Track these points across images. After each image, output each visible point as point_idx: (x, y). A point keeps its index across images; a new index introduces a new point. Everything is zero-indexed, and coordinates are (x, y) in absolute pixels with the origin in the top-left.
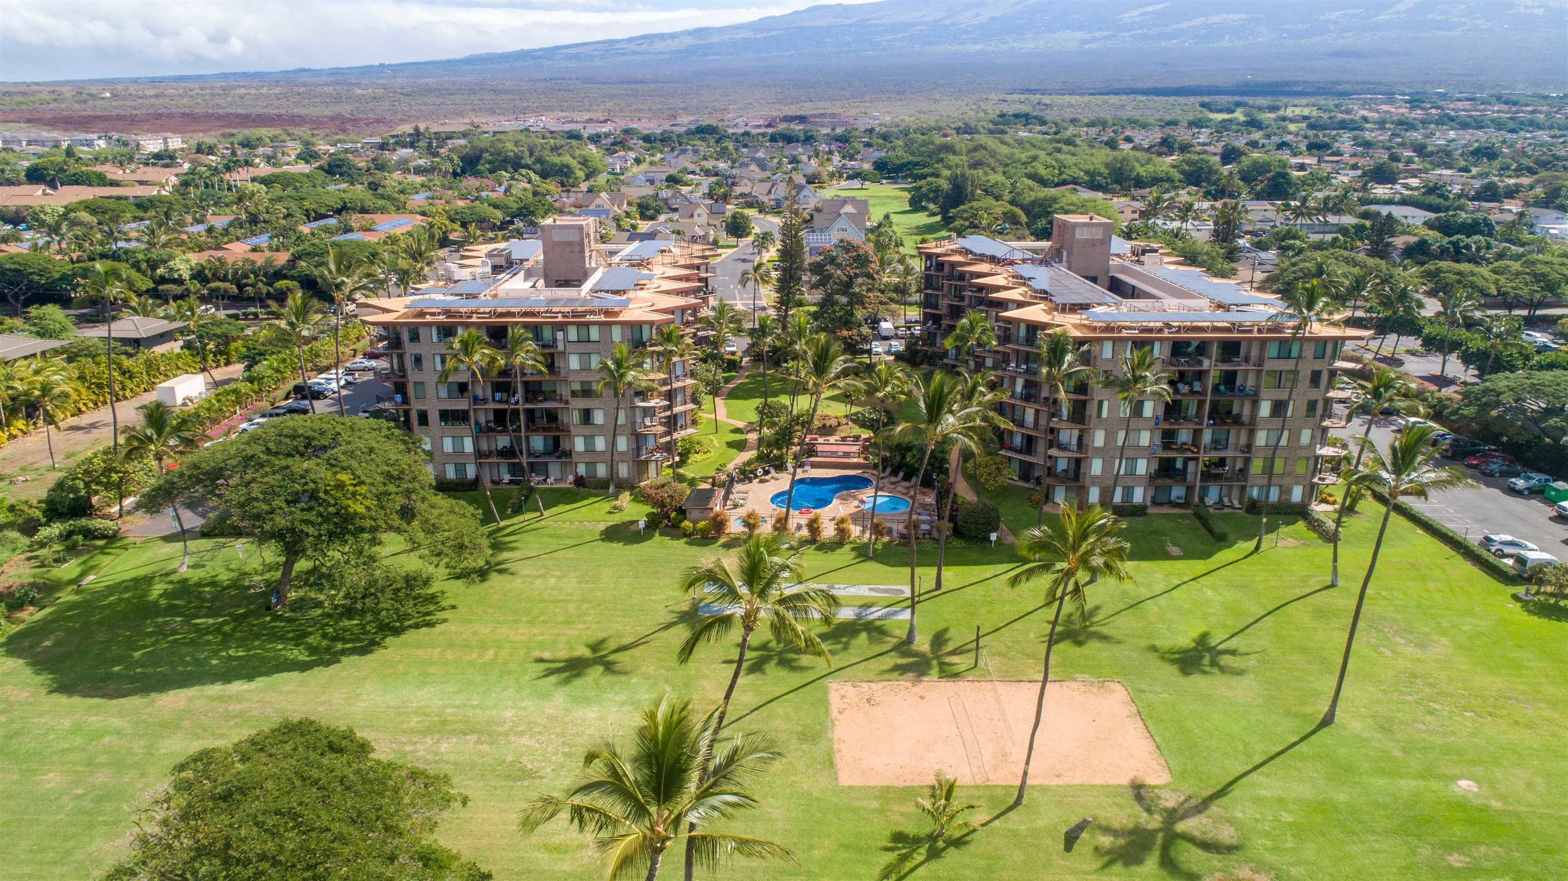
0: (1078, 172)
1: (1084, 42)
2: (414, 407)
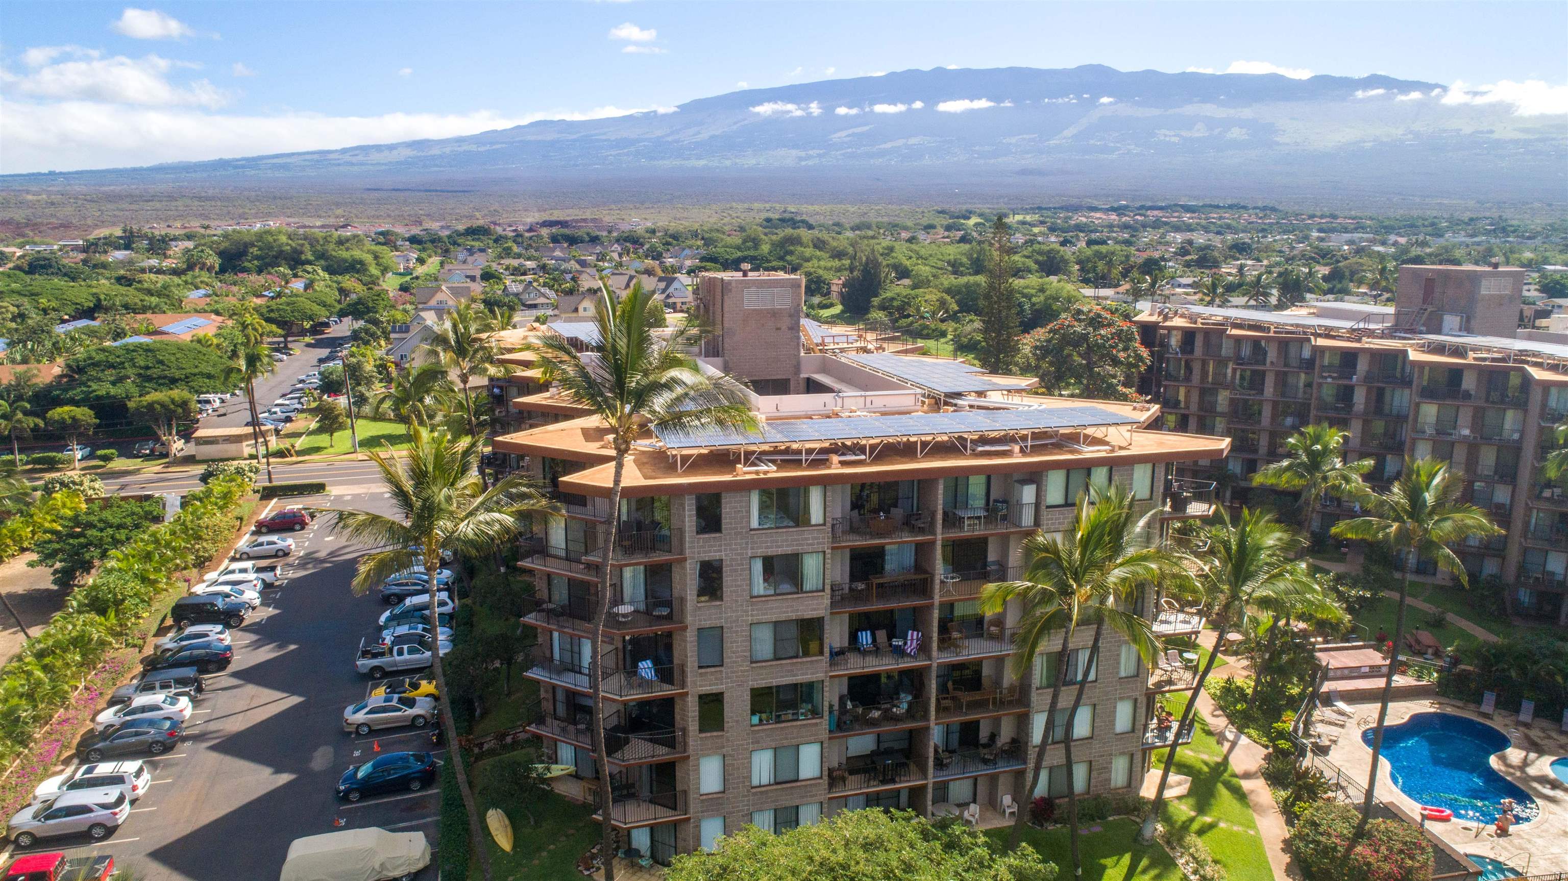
1: (801, 159)
2: (689, 688)
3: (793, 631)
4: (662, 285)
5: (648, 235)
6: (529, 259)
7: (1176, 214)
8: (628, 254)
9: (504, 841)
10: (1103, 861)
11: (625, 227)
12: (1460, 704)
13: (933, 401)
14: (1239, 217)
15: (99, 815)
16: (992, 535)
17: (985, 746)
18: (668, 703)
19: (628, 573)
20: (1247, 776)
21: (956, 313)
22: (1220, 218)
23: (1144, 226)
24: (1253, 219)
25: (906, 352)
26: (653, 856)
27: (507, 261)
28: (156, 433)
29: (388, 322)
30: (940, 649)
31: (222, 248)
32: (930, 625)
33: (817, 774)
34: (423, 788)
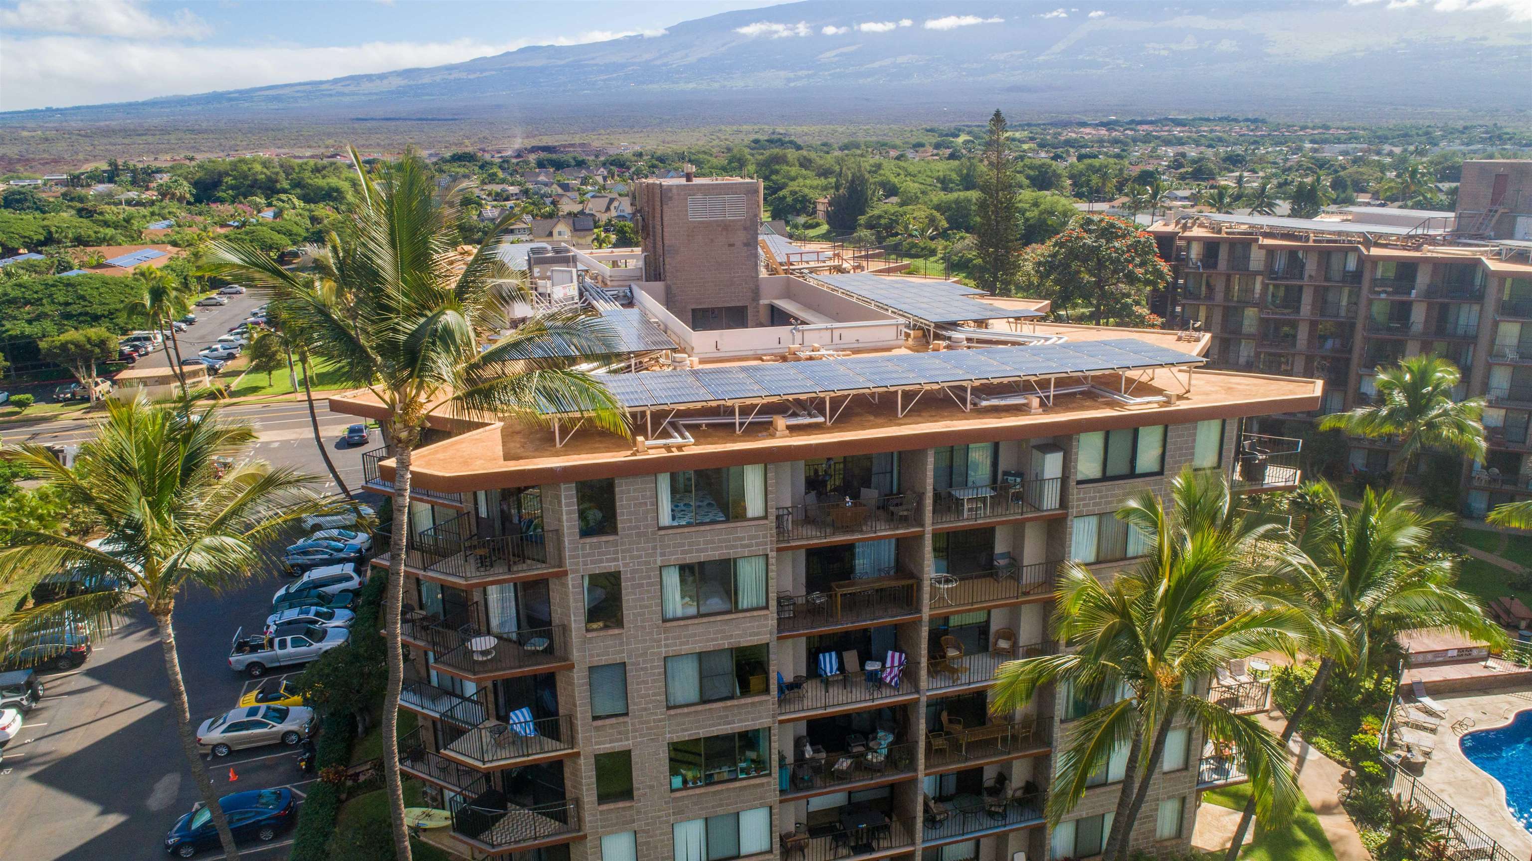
1: (789, 80)
2: (581, 746)
3: (728, 665)
5: (635, 158)
6: (512, 184)
7: (1166, 128)
8: (613, 177)
11: (612, 151)
13: (920, 333)
14: (1231, 129)
16: (999, 523)
17: (991, 793)
18: (557, 765)
19: (493, 593)
20: (1326, 809)
21: (945, 230)
22: (1212, 131)
23: (1135, 140)
24: (1245, 131)
25: (888, 271)
27: (489, 187)
28: (73, 376)
30: (930, 677)
31: (196, 178)
32: (918, 645)
33: (764, 845)
34: (277, 837)
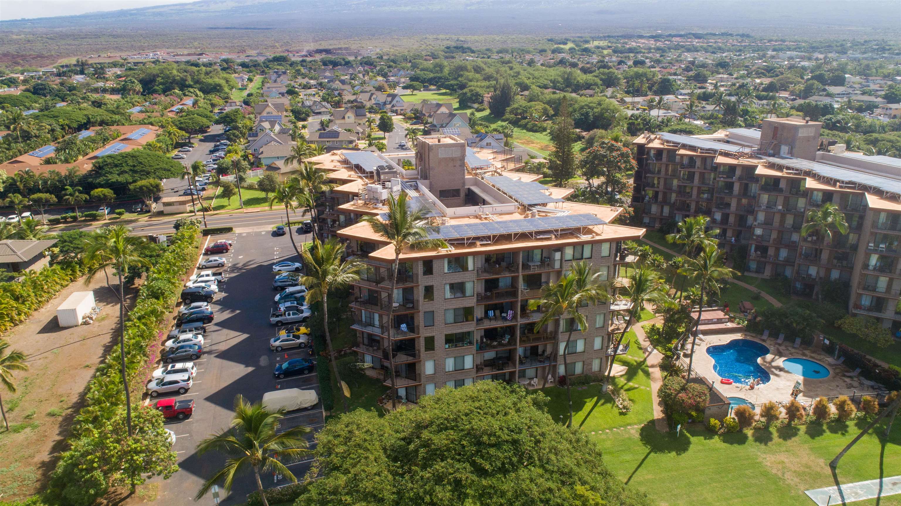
0: (546, 81)
2: (421, 335)
3: (462, 312)
4: (389, 99)
5: (378, 60)
6: (311, 79)
8: (368, 74)
9: (347, 393)
10: (586, 400)
11: (364, 53)
12: (754, 335)
13: (523, 207)
14: (727, 42)
15: (182, 384)
16: (543, 272)
17: (540, 355)
18: (413, 341)
20: (653, 366)
21: (552, 116)
22: (716, 42)
23: (669, 49)
24: (735, 43)
26: (407, 399)
27: (299, 80)
28: (143, 200)
29: (243, 126)
30: (521, 317)
32: (517, 308)
33: (472, 367)
34: (309, 373)
